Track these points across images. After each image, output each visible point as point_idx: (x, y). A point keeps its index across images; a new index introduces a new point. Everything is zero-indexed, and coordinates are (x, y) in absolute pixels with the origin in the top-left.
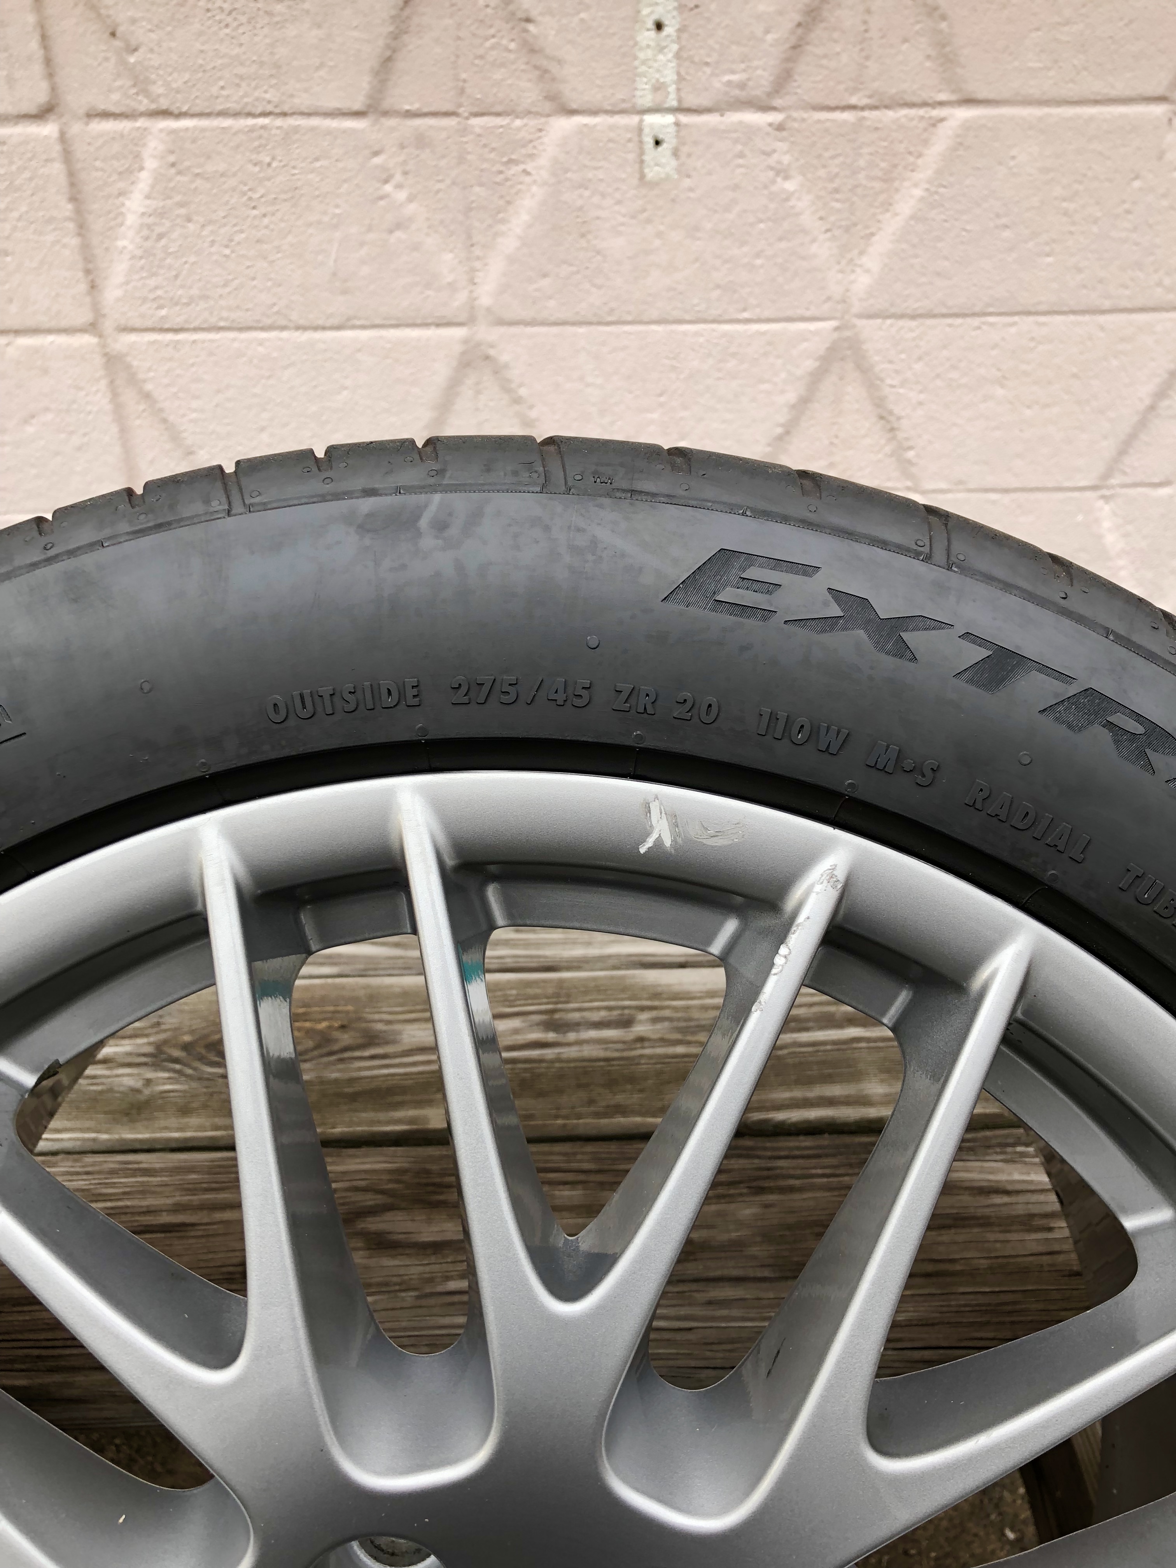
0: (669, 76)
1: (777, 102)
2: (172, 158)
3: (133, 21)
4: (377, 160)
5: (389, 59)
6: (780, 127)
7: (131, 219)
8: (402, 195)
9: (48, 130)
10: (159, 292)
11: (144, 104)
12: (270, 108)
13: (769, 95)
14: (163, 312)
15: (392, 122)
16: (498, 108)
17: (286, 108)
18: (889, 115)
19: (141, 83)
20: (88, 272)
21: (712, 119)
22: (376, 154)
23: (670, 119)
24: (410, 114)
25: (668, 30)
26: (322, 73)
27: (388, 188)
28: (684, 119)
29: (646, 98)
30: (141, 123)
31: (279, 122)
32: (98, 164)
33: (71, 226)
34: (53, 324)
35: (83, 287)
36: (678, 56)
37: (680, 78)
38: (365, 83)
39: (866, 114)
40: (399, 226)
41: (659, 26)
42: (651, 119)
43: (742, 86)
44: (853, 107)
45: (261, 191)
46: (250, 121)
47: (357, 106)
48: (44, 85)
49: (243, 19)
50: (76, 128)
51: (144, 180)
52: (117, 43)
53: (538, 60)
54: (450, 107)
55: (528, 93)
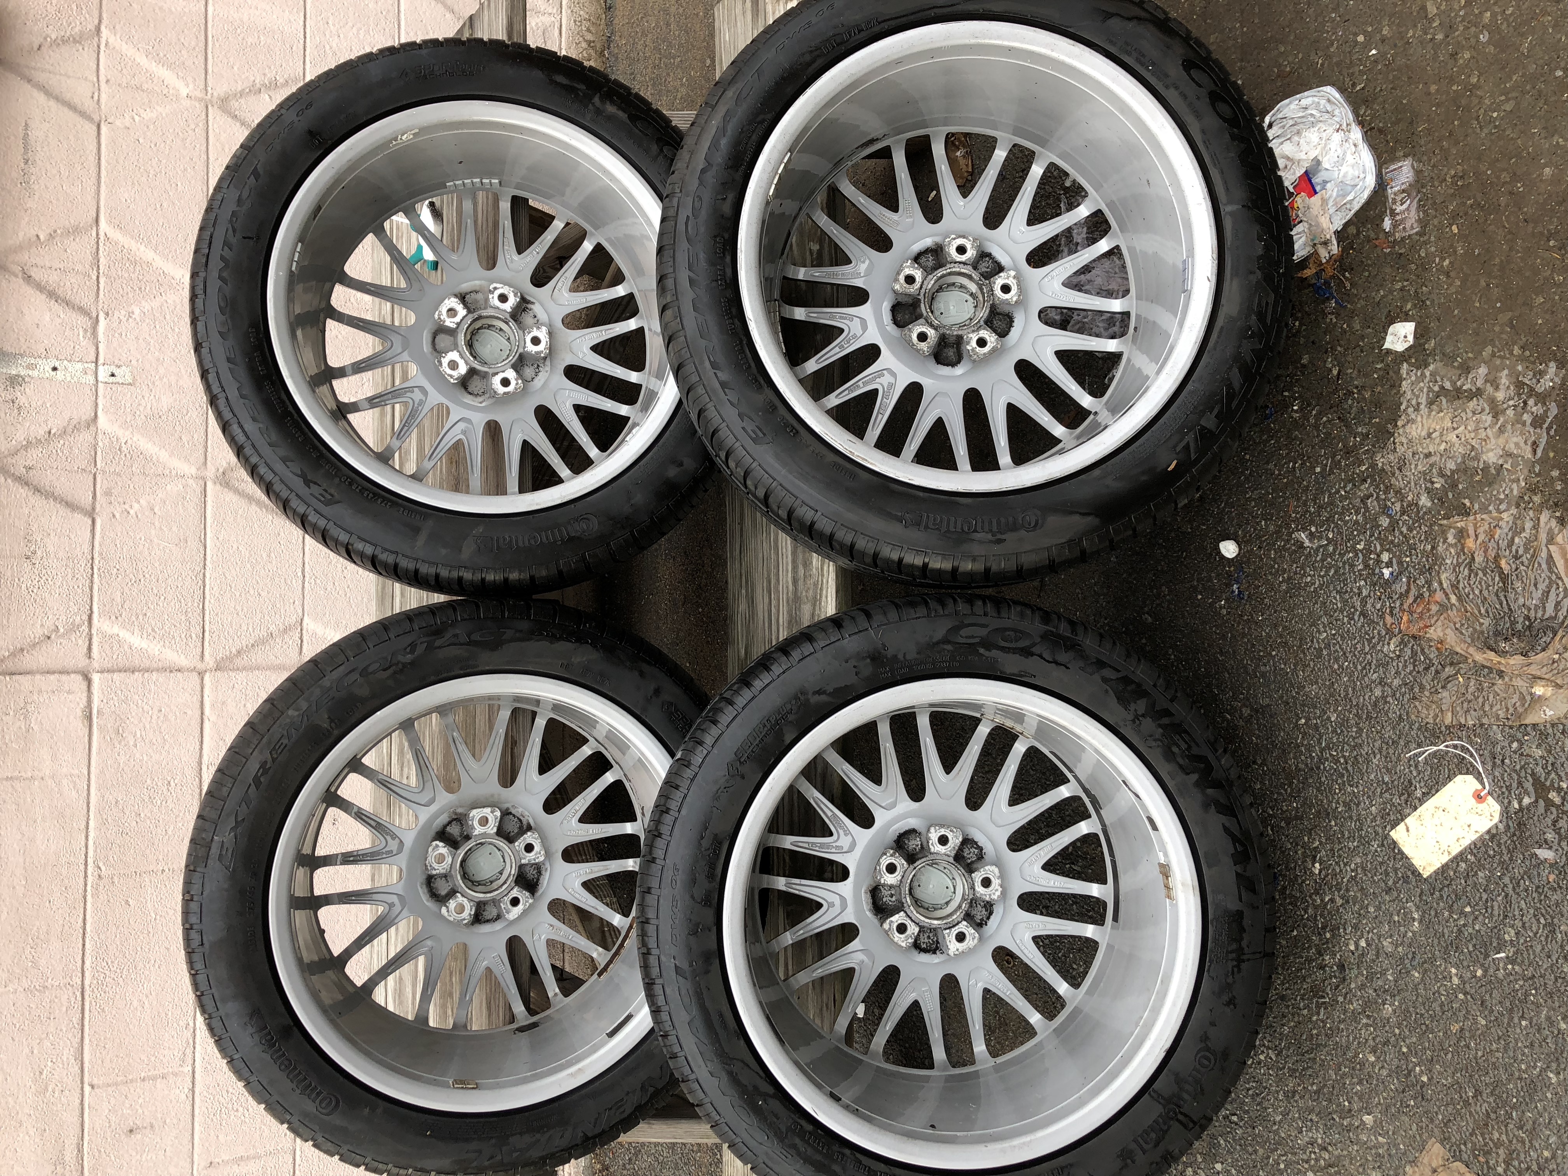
0: (79, 366)
1: (94, 315)
2: (113, 618)
3: (42, 625)
4: (118, 515)
5: (67, 503)
6: (107, 314)
7: (144, 644)
8: (136, 506)
9: (96, 678)
10: (183, 636)
11: (85, 628)
12: (89, 565)
13: (90, 318)
14: (194, 636)
15: (98, 507)
16: (93, 453)
17: (89, 557)
18: (102, 261)
19: (73, 628)
20: (171, 671)
21: (101, 347)
22: (114, 516)
23: (101, 368)
24: (94, 497)
25: (57, 365)
26: (73, 536)
27: (132, 512)
28: (101, 361)
29: (91, 379)
30: (94, 631)
31: (96, 562)
32: (115, 657)
33: (146, 675)
34: (198, 693)
35: (179, 674)
36: (70, 361)
37: (81, 361)
38: (78, 516)
39: (101, 271)
40: (152, 509)
41: (55, 369)
42: (100, 378)
43: (85, 331)
44: (98, 277)
45: (131, 576)
46: (96, 576)
47: (90, 522)
48: (73, 676)
49: (44, 571)
50: (96, 665)
53: (69, 430)
54: (91, 477)
55: (85, 437)
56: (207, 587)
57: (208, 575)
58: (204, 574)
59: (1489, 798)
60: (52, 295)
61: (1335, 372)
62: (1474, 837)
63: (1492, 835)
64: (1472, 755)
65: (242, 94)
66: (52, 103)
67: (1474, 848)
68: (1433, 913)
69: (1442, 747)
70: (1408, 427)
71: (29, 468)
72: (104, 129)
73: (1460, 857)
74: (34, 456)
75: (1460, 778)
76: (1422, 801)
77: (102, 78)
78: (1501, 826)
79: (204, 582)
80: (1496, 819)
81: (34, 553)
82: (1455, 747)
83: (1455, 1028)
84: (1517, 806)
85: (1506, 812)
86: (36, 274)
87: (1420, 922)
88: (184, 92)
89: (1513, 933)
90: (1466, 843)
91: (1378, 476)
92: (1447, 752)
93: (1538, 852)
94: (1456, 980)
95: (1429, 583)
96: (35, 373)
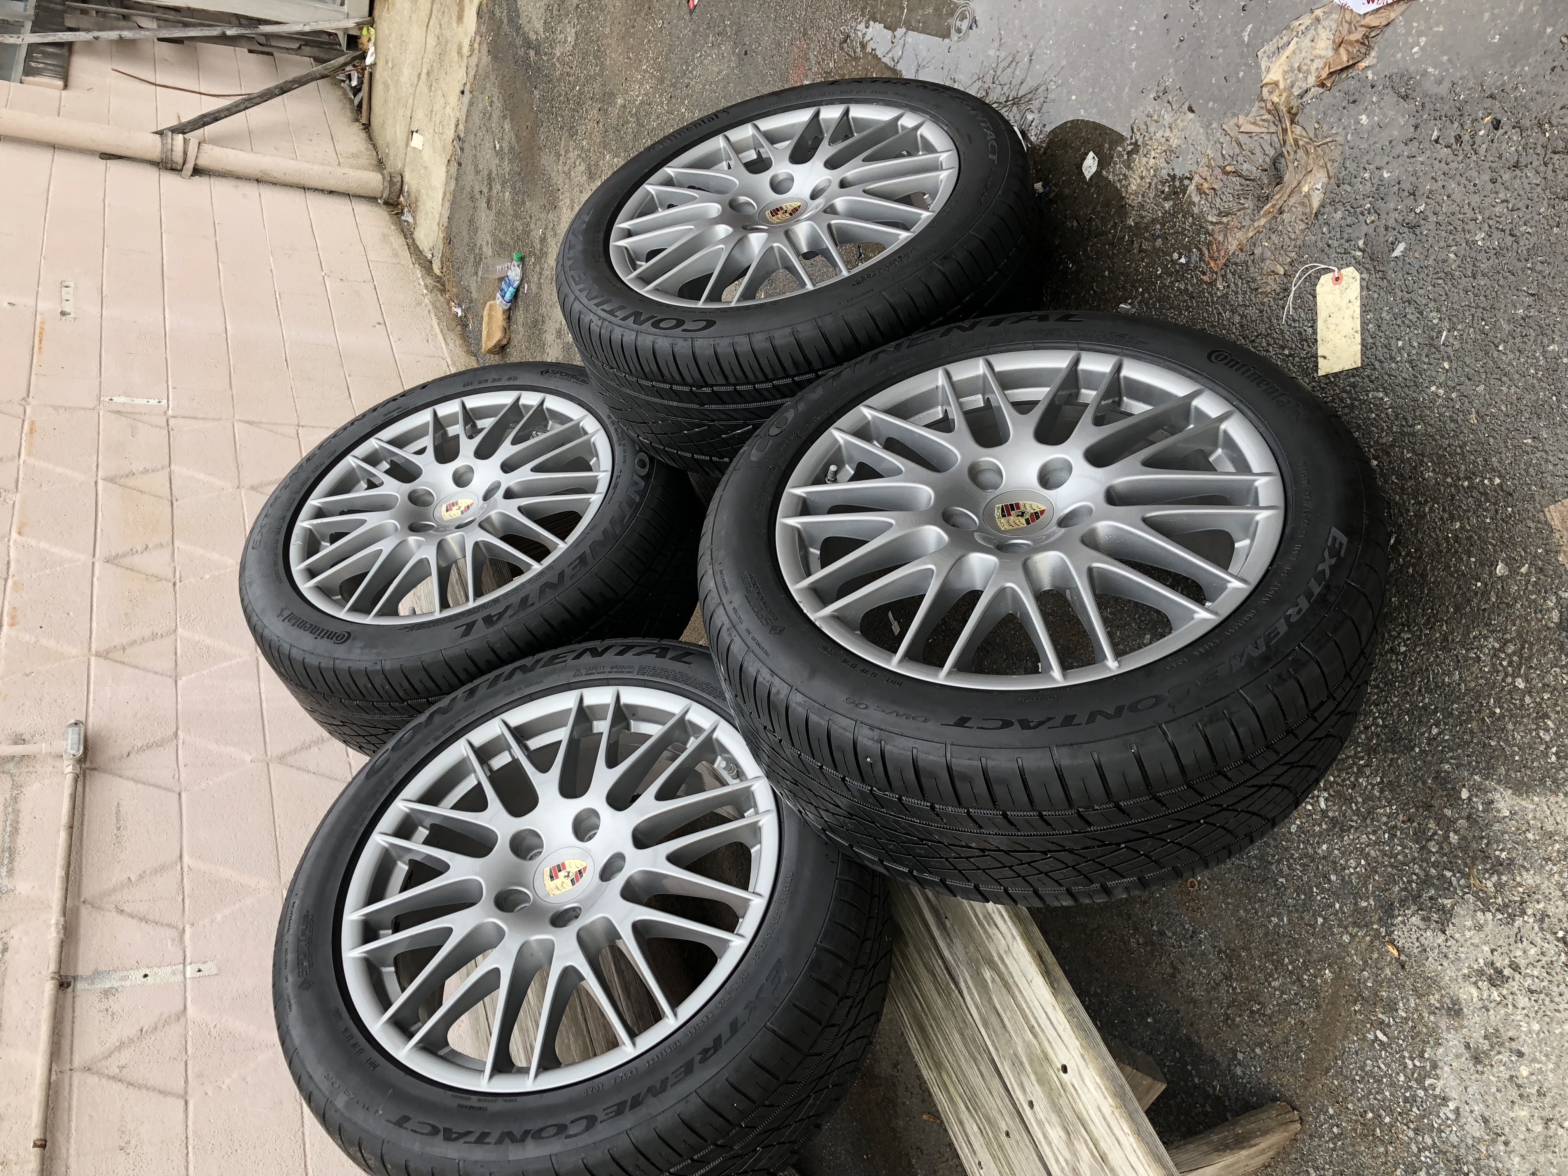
0: (169, 969)
1: (181, 927)
4: (210, 1093)
5: (160, 1091)
6: (192, 925)
8: (228, 1081)
12: (184, 1145)
13: (177, 930)
15: (190, 1090)
16: (183, 1042)
17: (184, 1137)
18: (187, 886)
21: (188, 950)
22: (206, 1094)
23: (188, 968)
24: (186, 1082)
25: (148, 972)
26: (166, 1120)
27: (224, 1087)
28: (188, 961)
29: (180, 978)
31: (190, 1141)
36: (159, 967)
37: (170, 965)
38: (170, 1100)
39: (186, 894)
40: (244, 1079)
41: (146, 976)
42: (188, 975)
43: (173, 940)
44: (183, 899)
45: (227, 1148)
46: (191, 1154)
47: (183, 1103)
49: (138, 1159)
53: (160, 1025)
54: (183, 1063)
55: (176, 1029)
56: (308, 1145)
57: (307, 1133)
58: (303, 1133)
59: (1342, 271)
60: (143, 919)
61: (1075, 224)
62: (1358, 303)
63: (1365, 287)
64: (1312, 267)
65: (295, 751)
66: (140, 786)
67: (1365, 309)
68: (1386, 377)
69: (1294, 289)
70: (1130, 191)
71: (122, 1068)
72: (183, 795)
73: (1364, 324)
74: (125, 1056)
75: (1318, 288)
76: (1315, 332)
77: (181, 764)
78: (1365, 276)
79: (304, 1139)
80: (1357, 275)
81: (128, 1142)
82: (1300, 278)
83: (1473, 420)
84: (1360, 254)
85: (1359, 265)
86: (127, 908)
87: (1387, 395)
88: (248, 758)
89: (1434, 314)
90: (1358, 311)
91: (1138, 230)
92: (1299, 287)
93: (1395, 254)
94: (1441, 392)
95: (1207, 232)
96: (127, 983)
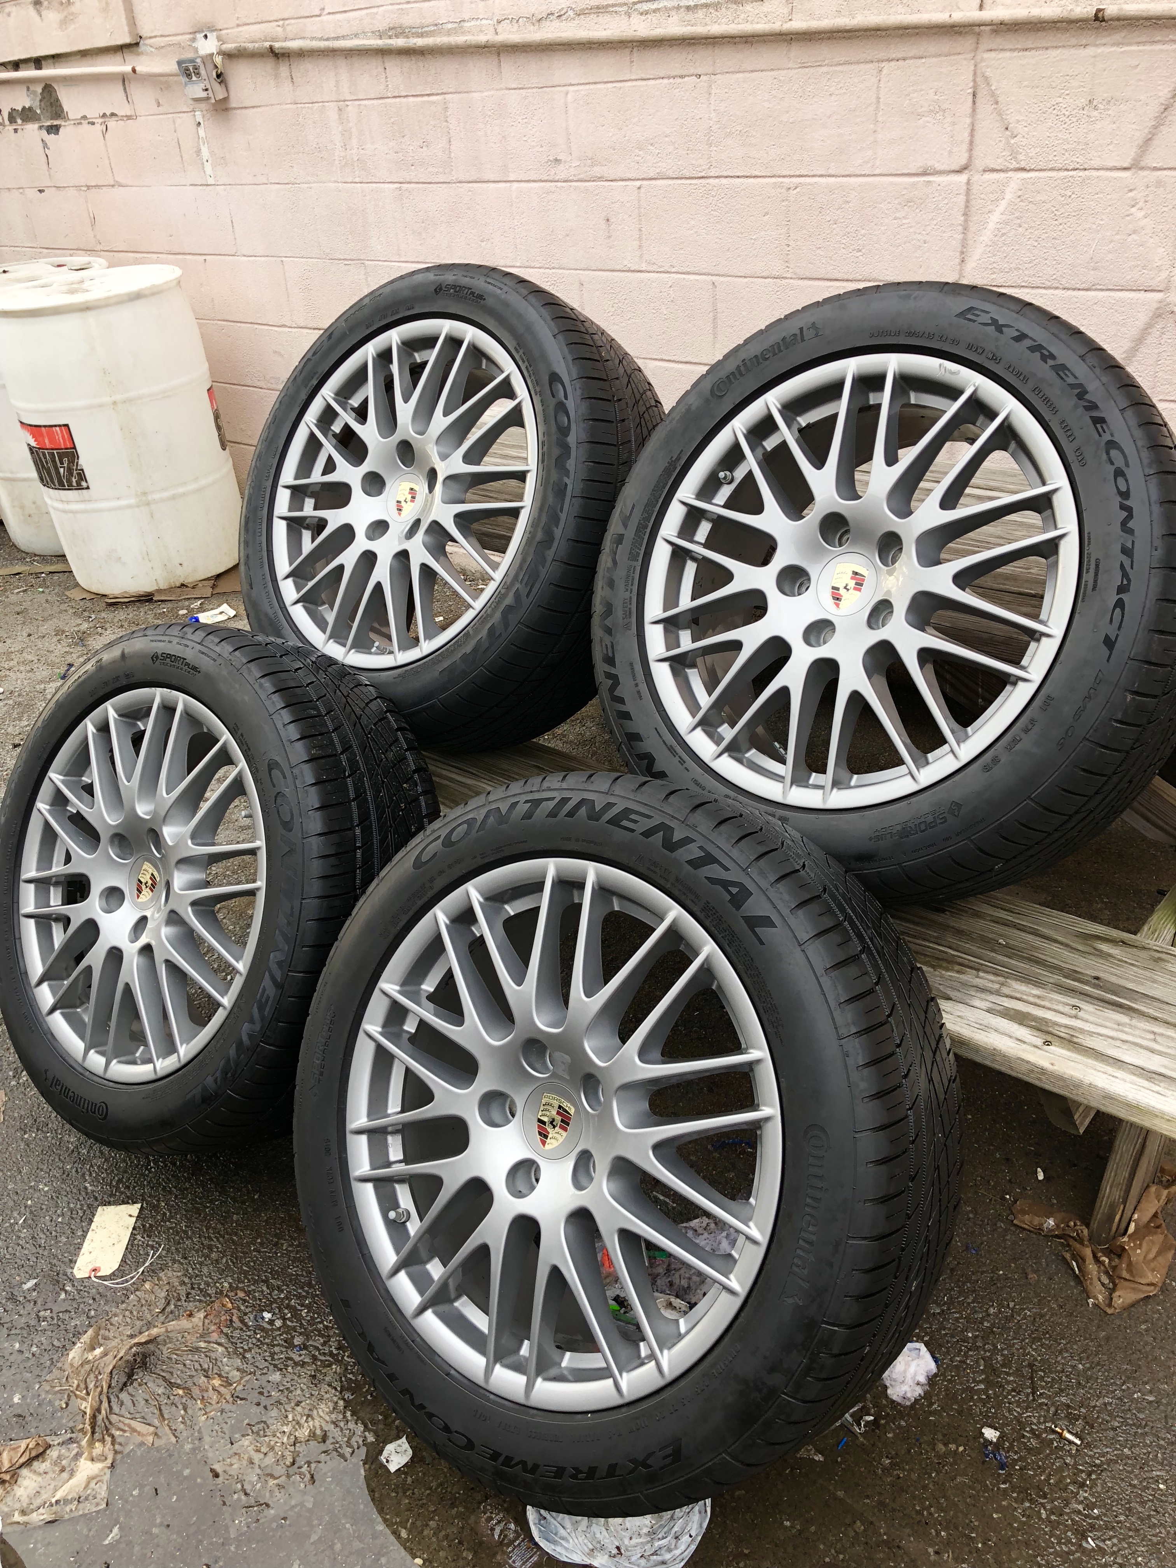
2: (1020, 193)
3: (1018, 121)
4: (1131, 194)
5: (1150, 139)
7: (991, 226)
8: (1141, 214)
9: (963, 178)
10: (995, 265)
11: (1015, 165)
12: (1078, 166)
14: (994, 276)
15: (1146, 173)
17: (1086, 166)
19: (1014, 155)
20: (962, 253)
22: (1131, 191)
24: (1156, 169)
26: (1110, 147)
27: (1134, 210)
30: (1010, 174)
31: (1081, 173)
32: (982, 196)
33: (960, 228)
35: (958, 261)
38: (1133, 152)
40: (1135, 232)
45: (1063, 211)
46: (1066, 173)
47: (1126, 165)
48: (966, 155)
49: (1074, 120)
50: (976, 178)
51: (1003, 204)
52: (1008, 133)
57: (1056, 292)
59: (88, 1276)
62: (83, 1251)
63: (72, 1262)
69: (142, 1269)
73: (84, 1235)
75: (116, 1266)
76: (132, 1235)
78: (70, 1271)
80: (75, 1271)
83: (25, 1169)
84: (67, 1288)
85: (72, 1279)
90: (86, 1245)
91: (329, 1360)
92: (136, 1270)
93: (35, 1281)
94: (41, 1186)
95: (229, 1337)
